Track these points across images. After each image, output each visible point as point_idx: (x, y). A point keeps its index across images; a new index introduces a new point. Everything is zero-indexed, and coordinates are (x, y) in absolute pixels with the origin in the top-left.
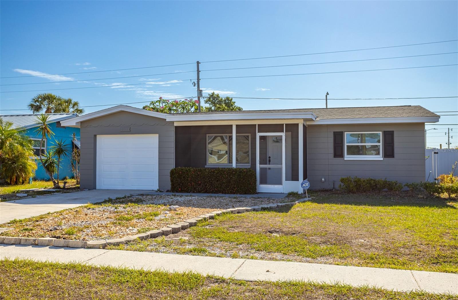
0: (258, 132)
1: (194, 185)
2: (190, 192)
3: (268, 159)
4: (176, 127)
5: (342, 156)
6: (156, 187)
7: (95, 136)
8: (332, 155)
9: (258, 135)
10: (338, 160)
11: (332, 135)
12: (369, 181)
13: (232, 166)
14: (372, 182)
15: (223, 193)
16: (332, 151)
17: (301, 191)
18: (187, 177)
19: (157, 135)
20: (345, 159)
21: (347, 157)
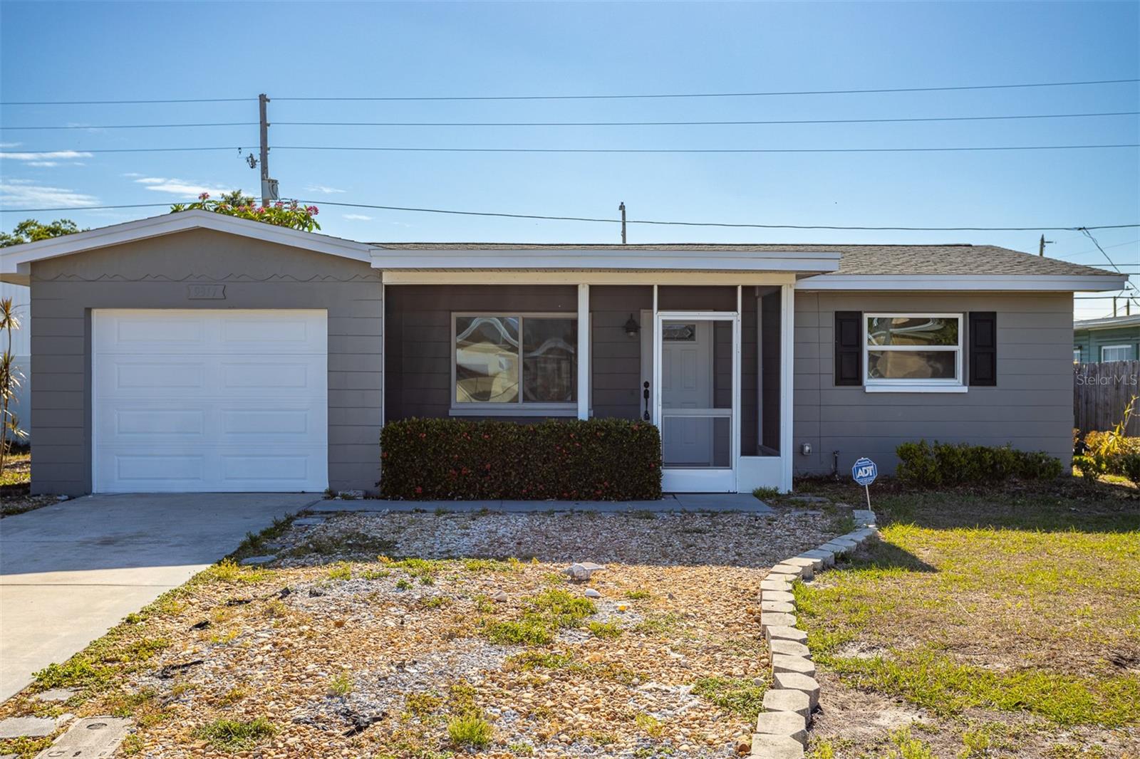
0: (660, 309)
1: (467, 475)
2: (451, 498)
3: (643, 389)
4: (388, 288)
5: (858, 380)
6: (318, 481)
7: (88, 311)
8: (831, 379)
9: (660, 318)
10: (848, 391)
11: (830, 322)
12: (979, 454)
13: (577, 409)
14: (988, 456)
15: (560, 498)
16: (829, 366)
17: (786, 486)
18: (447, 451)
19: (323, 314)
20: (868, 390)
21: (872, 385)
